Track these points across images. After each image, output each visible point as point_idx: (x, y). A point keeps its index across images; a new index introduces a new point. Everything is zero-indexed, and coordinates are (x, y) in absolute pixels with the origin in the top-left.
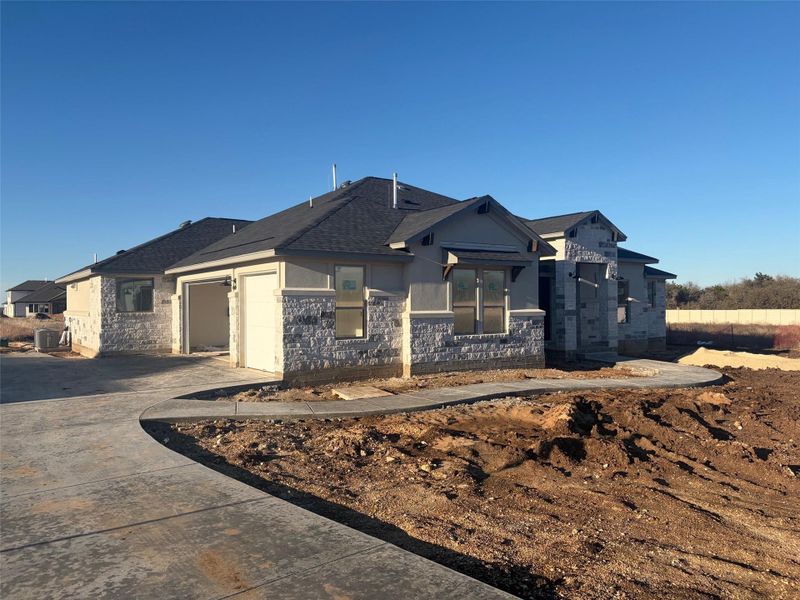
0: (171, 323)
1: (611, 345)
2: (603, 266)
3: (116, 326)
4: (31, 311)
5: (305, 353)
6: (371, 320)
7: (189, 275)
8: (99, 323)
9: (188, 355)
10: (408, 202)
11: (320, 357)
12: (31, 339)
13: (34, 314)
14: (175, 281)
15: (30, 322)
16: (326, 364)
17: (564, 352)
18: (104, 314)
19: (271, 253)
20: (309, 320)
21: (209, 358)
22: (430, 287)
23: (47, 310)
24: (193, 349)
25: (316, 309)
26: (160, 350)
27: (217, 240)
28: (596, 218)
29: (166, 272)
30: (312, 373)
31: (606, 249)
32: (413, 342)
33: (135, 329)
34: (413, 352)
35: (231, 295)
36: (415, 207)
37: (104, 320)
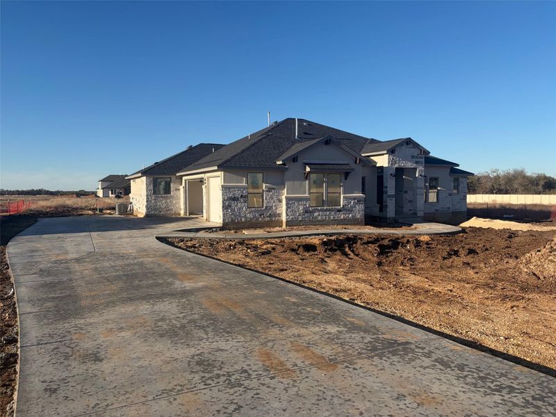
0: (179, 200)
1: (418, 215)
2: (415, 169)
3: (153, 201)
4: (112, 194)
5: (232, 214)
6: (266, 199)
7: (188, 177)
8: (145, 200)
9: (188, 216)
10: (306, 133)
11: (240, 216)
12: (114, 209)
13: (114, 196)
14: (181, 179)
15: (112, 199)
16: (243, 219)
17: (387, 218)
18: (147, 196)
19: (216, 168)
20: (235, 199)
21: (197, 218)
22: (297, 183)
23: (121, 193)
24: (190, 214)
25: (238, 194)
26: (175, 214)
27: (204, 156)
28: (409, 142)
29: (177, 175)
30: (236, 223)
31: (416, 160)
32: (287, 210)
33: (162, 203)
34: (287, 215)
35: (203, 187)
36: (309, 136)
37: (148, 198)
